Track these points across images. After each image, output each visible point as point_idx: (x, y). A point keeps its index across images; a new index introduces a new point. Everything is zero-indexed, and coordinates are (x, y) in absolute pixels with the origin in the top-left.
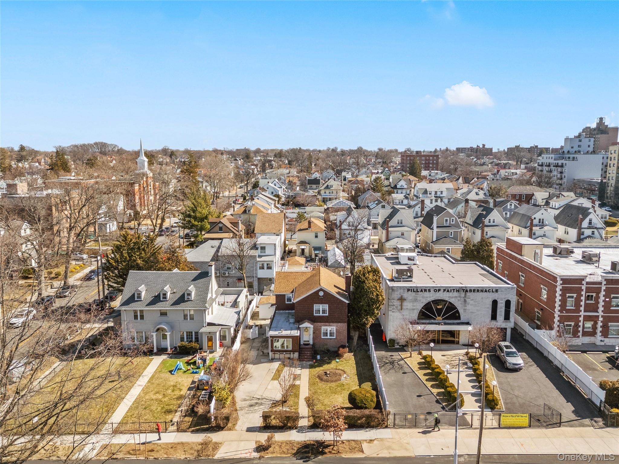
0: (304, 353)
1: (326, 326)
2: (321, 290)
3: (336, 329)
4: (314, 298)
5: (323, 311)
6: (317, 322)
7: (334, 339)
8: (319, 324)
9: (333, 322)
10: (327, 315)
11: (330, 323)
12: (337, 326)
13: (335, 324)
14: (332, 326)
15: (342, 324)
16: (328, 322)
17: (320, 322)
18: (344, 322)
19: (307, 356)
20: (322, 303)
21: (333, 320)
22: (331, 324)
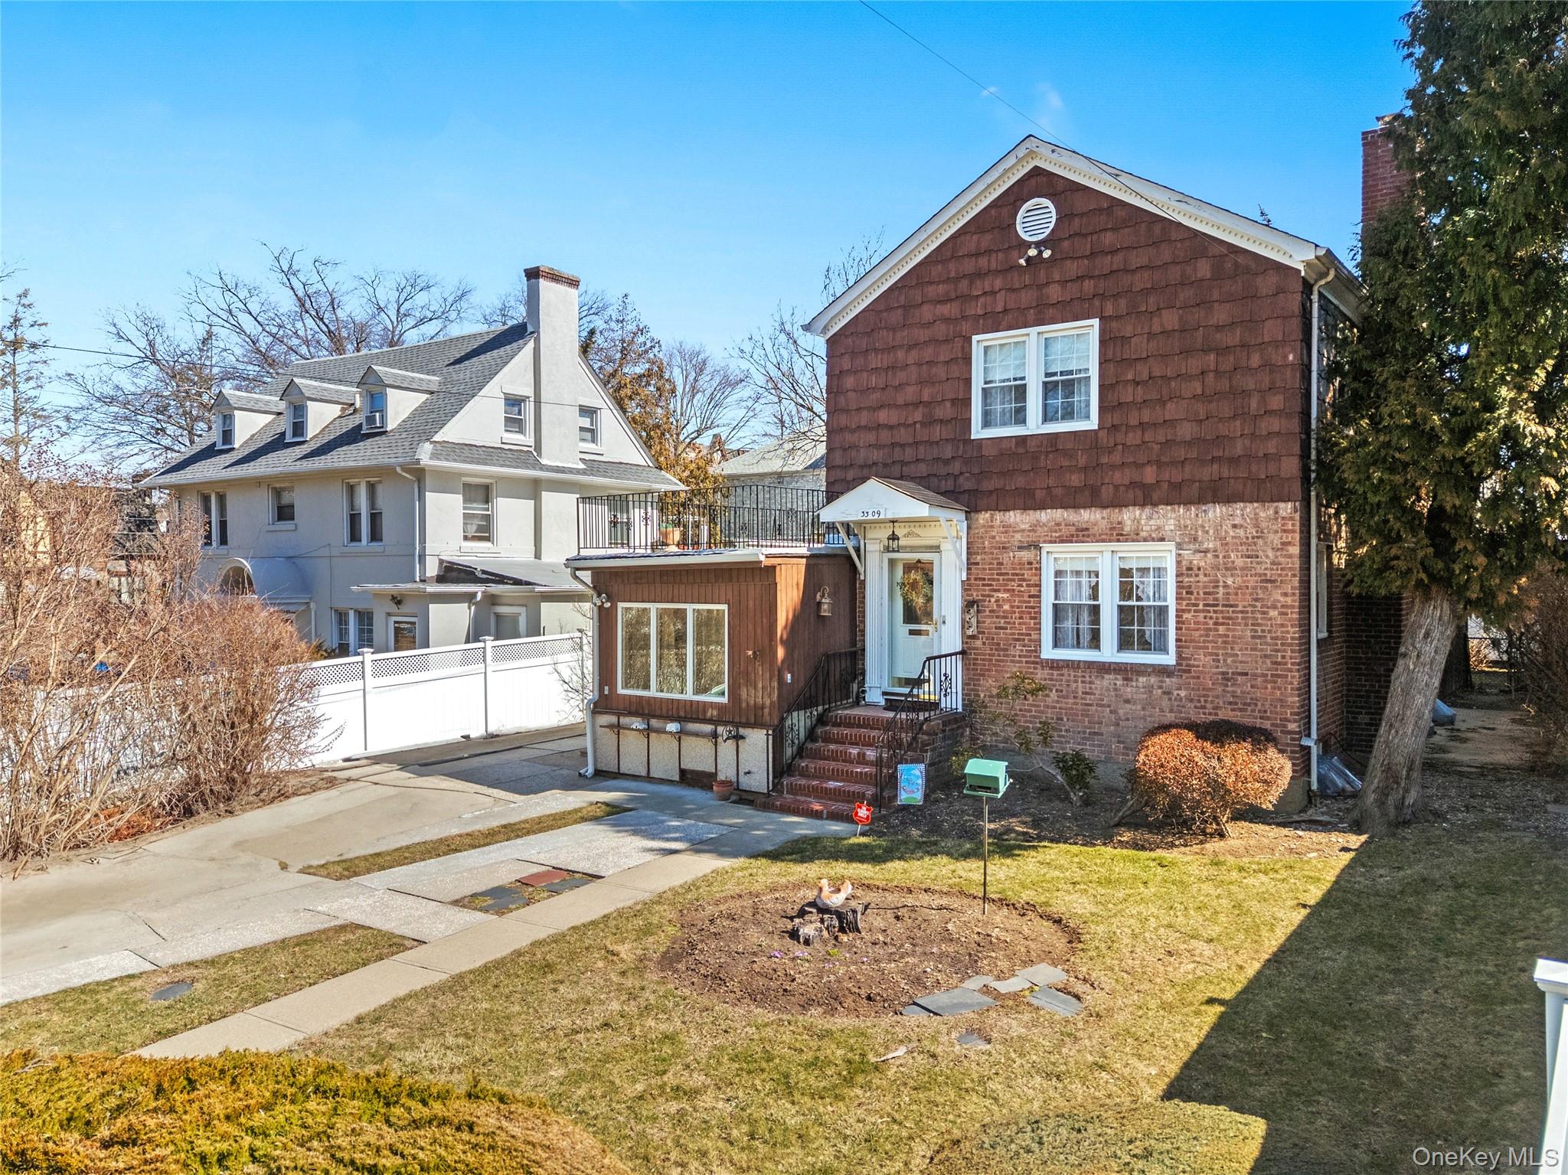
0: (834, 757)
1: (1081, 535)
2: (1039, 182)
3: (1184, 570)
4: (979, 275)
5: (1049, 388)
6: (1002, 501)
7: (1162, 671)
8: (1014, 517)
9: (1147, 497)
10: (1092, 423)
11: (1118, 503)
12: (1189, 538)
13: (1169, 518)
14: (1135, 537)
15: (1243, 512)
16: (1093, 499)
17: (1029, 501)
18: (1263, 492)
19: (849, 777)
20: (1042, 313)
21: (1149, 475)
22: (1129, 516)
